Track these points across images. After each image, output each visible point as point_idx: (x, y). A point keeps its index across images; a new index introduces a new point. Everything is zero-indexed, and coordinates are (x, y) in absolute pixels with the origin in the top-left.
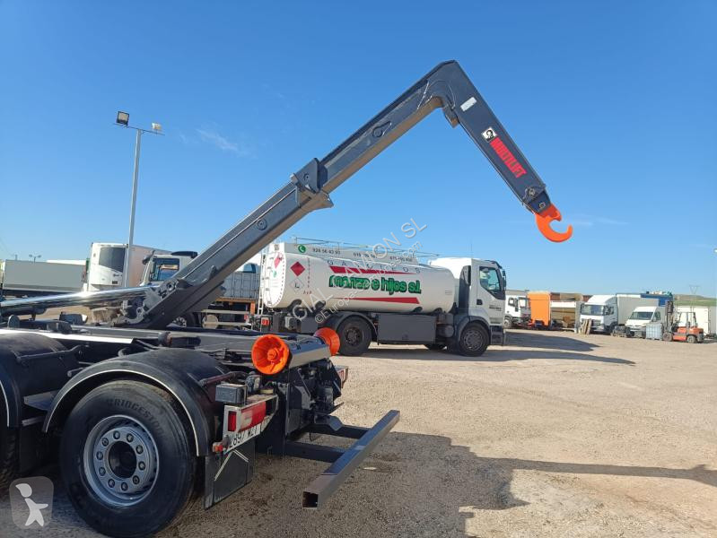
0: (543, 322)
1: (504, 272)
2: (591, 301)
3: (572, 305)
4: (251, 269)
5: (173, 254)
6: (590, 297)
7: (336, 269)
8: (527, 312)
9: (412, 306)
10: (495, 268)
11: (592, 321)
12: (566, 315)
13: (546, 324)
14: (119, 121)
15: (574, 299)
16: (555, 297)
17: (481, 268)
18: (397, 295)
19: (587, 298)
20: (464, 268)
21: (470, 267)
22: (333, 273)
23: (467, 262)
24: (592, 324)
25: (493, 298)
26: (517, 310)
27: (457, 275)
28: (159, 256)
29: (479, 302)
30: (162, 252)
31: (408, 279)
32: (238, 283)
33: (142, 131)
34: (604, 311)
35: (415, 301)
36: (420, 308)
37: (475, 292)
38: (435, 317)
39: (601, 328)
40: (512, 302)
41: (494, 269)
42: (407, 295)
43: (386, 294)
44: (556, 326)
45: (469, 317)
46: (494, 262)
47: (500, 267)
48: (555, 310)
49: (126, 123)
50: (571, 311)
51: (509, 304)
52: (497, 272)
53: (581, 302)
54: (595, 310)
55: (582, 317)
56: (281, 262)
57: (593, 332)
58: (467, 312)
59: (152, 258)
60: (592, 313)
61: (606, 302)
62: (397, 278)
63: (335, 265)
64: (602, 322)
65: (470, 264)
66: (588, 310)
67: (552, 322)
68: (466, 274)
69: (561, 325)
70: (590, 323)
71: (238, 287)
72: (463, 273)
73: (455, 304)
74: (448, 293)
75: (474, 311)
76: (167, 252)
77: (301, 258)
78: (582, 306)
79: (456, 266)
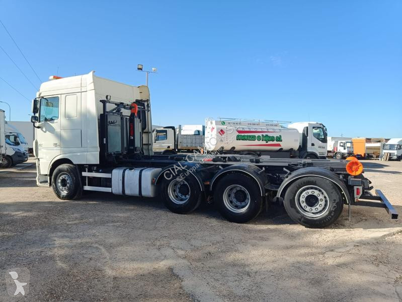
0: (361, 155)
1: (326, 129)
2: (389, 142)
3: (378, 145)
4: (197, 133)
5: (164, 128)
6: (389, 140)
7: (240, 132)
8: (351, 150)
9: (278, 148)
10: (322, 128)
11: (390, 154)
12: (375, 151)
13: (363, 156)
14: (138, 69)
15: (379, 141)
16: (369, 140)
17: (314, 128)
18: (270, 143)
19: (387, 140)
20: (305, 128)
21: (307, 127)
22: (238, 134)
23: (306, 124)
24: (390, 155)
25: (321, 142)
26: (345, 149)
27: (301, 131)
28: (158, 129)
29: (313, 145)
30: (159, 127)
31: (275, 135)
32: (194, 140)
33: (148, 72)
34: (397, 148)
35: (279, 145)
36: (282, 149)
37: (311, 139)
38: (289, 153)
39: (395, 157)
40: (342, 144)
41: (320, 128)
42: (275, 142)
43: (264, 143)
44: (368, 157)
45: (307, 152)
46: (321, 124)
47: (324, 127)
48: (368, 148)
49: (141, 69)
50: (378, 148)
51: (340, 146)
52: (323, 129)
53: (383, 143)
54: (392, 147)
55: (384, 151)
56: (214, 130)
57: (390, 159)
58: (306, 150)
59: (155, 131)
60: (390, 149)
61: (398, 142)
62: (269, 134)
63: (239, 130)
64: (396, 154)
65: (308, 126)
66: (388, 147)
67: (366, 155)
68: (306, 131)
69: (372, 157)
70: (389, 155)
71: (194, 142)
72: (304, 130)
73: (300, 146)
74: (296, 141)
75: (310, 149)
76: (161, 127)
77: (223, 127)
78: (384, 145)
79: (300, 127)
